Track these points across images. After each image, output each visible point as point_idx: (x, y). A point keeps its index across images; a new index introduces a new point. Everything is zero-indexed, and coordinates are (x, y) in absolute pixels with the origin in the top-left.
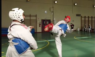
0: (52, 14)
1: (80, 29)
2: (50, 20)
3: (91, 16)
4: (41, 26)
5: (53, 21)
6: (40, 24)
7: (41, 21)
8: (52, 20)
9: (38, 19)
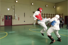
0: (14, 11)
1: (36, 23)
2: (12, 16)
3: (44, 13)
4: (4, 20)
5: (15, 16)
6: (3, 19)
7: (4, 17)
8: (13, 16)
9: (2, 15)
